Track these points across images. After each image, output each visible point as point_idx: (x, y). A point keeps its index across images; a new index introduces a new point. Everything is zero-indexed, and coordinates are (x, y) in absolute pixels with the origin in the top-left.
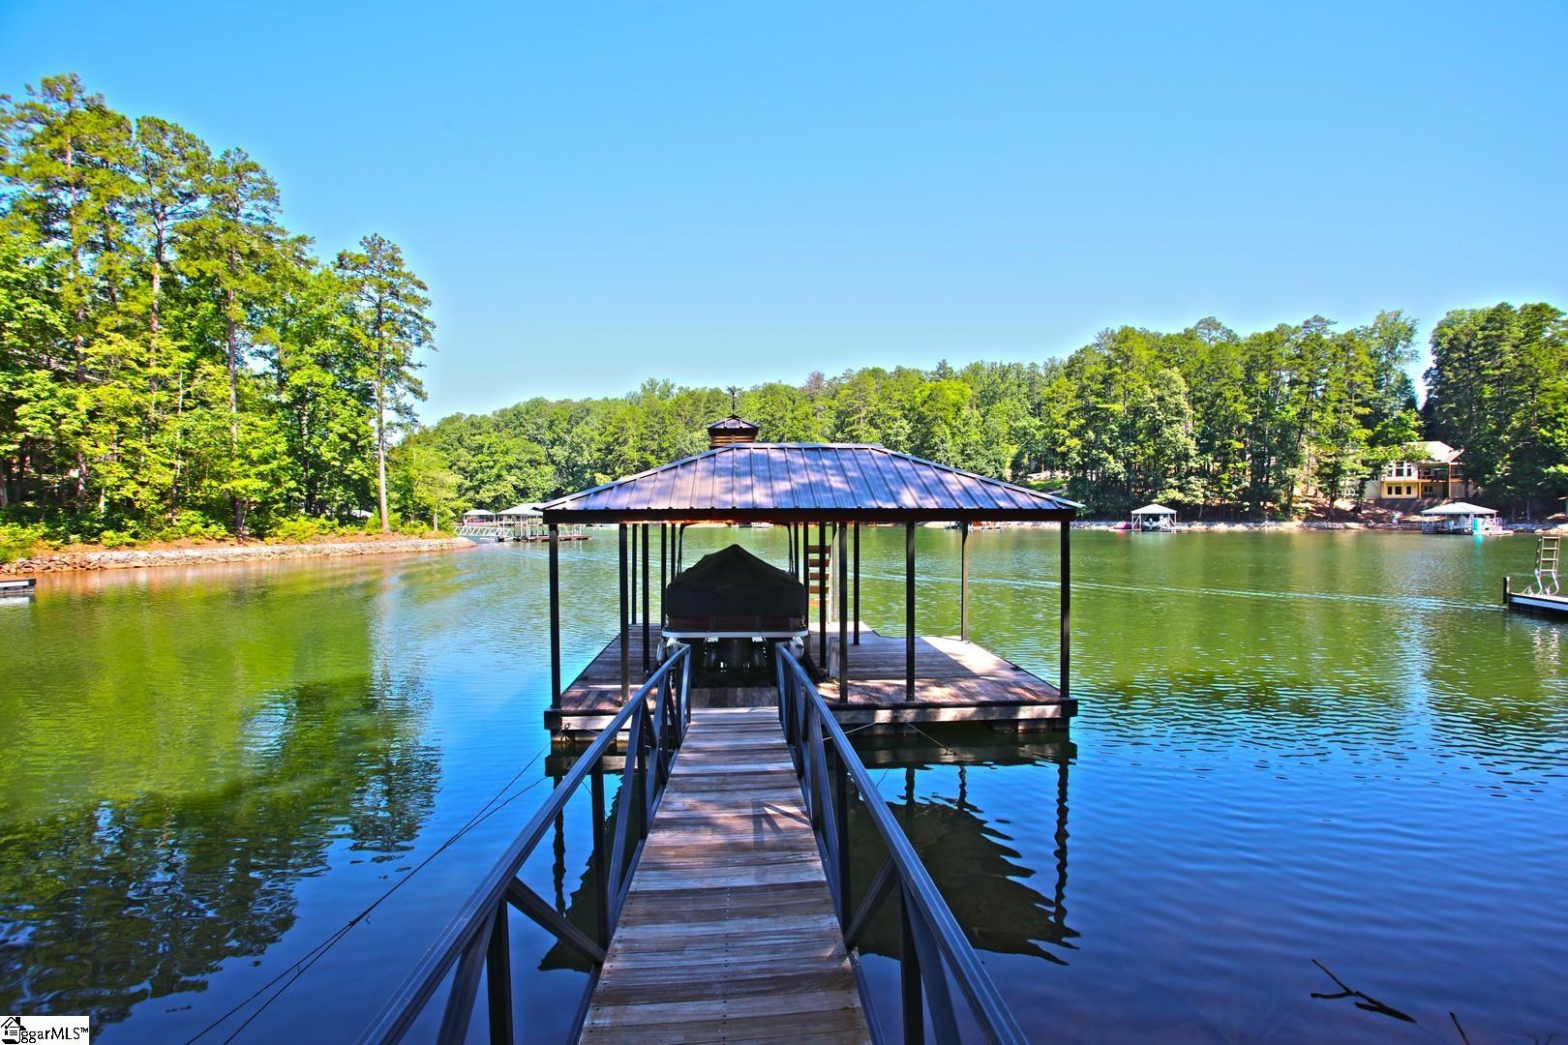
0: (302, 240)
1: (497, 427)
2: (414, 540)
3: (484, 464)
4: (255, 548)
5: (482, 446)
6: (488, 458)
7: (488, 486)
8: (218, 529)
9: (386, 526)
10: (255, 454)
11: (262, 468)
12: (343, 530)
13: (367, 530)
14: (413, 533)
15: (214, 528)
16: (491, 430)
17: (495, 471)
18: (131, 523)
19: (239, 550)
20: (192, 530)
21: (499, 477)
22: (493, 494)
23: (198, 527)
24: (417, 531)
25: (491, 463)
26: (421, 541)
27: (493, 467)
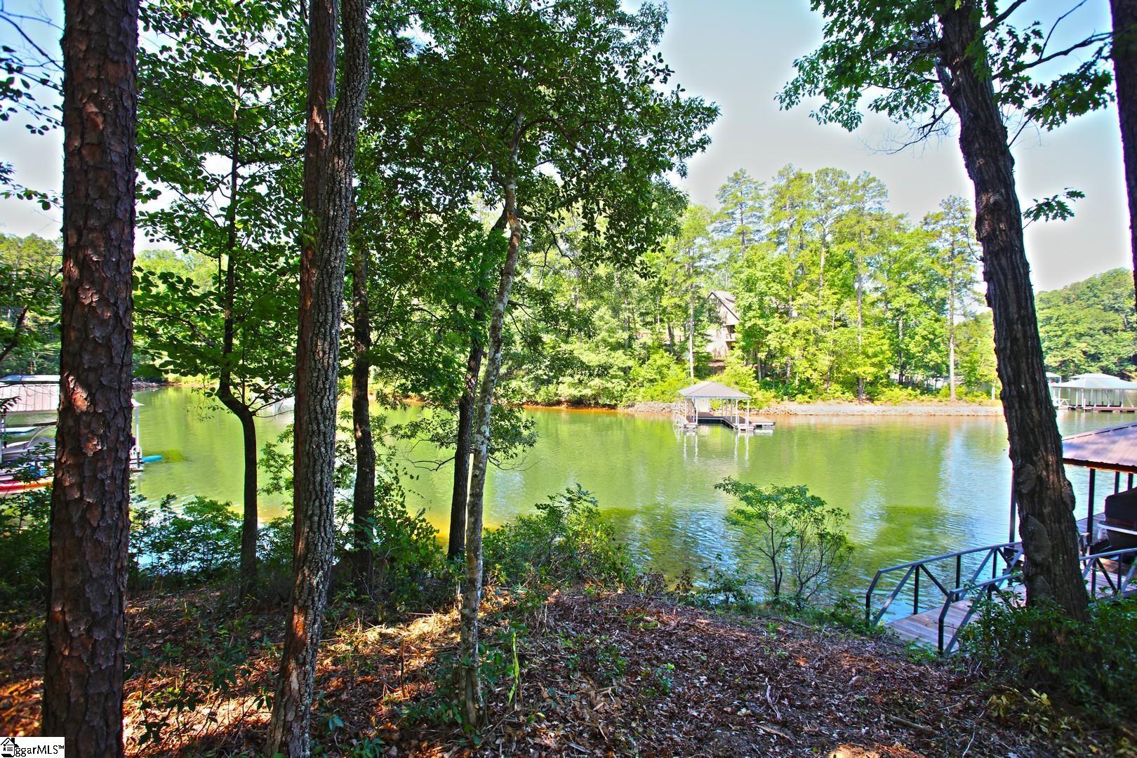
0: (901, 217)
1: (1067, 300)
2: (974, 407)
3: (1052, 334)
4: (869, 407)
5: (1050, 318)
6: (1056, 328)
7: (1055, 353)
8: (849, 395)
9: (953, 396)
10: (870, 351)
11: (873, 360)
12: (923, 397)
13: (940, 397)
14: (974, 401)
15: (847, 394)
16: (1061, 303)
17: (1063, 339)
18: (809, 391)
19: (860, 408)
20: (836, 395)
21: (1067, 344)
22: (1060, 359)
23: (839, 394)
24: (977, 400)
25: (1060, 333)
26: (979, 408)
27: (1060, 336)
